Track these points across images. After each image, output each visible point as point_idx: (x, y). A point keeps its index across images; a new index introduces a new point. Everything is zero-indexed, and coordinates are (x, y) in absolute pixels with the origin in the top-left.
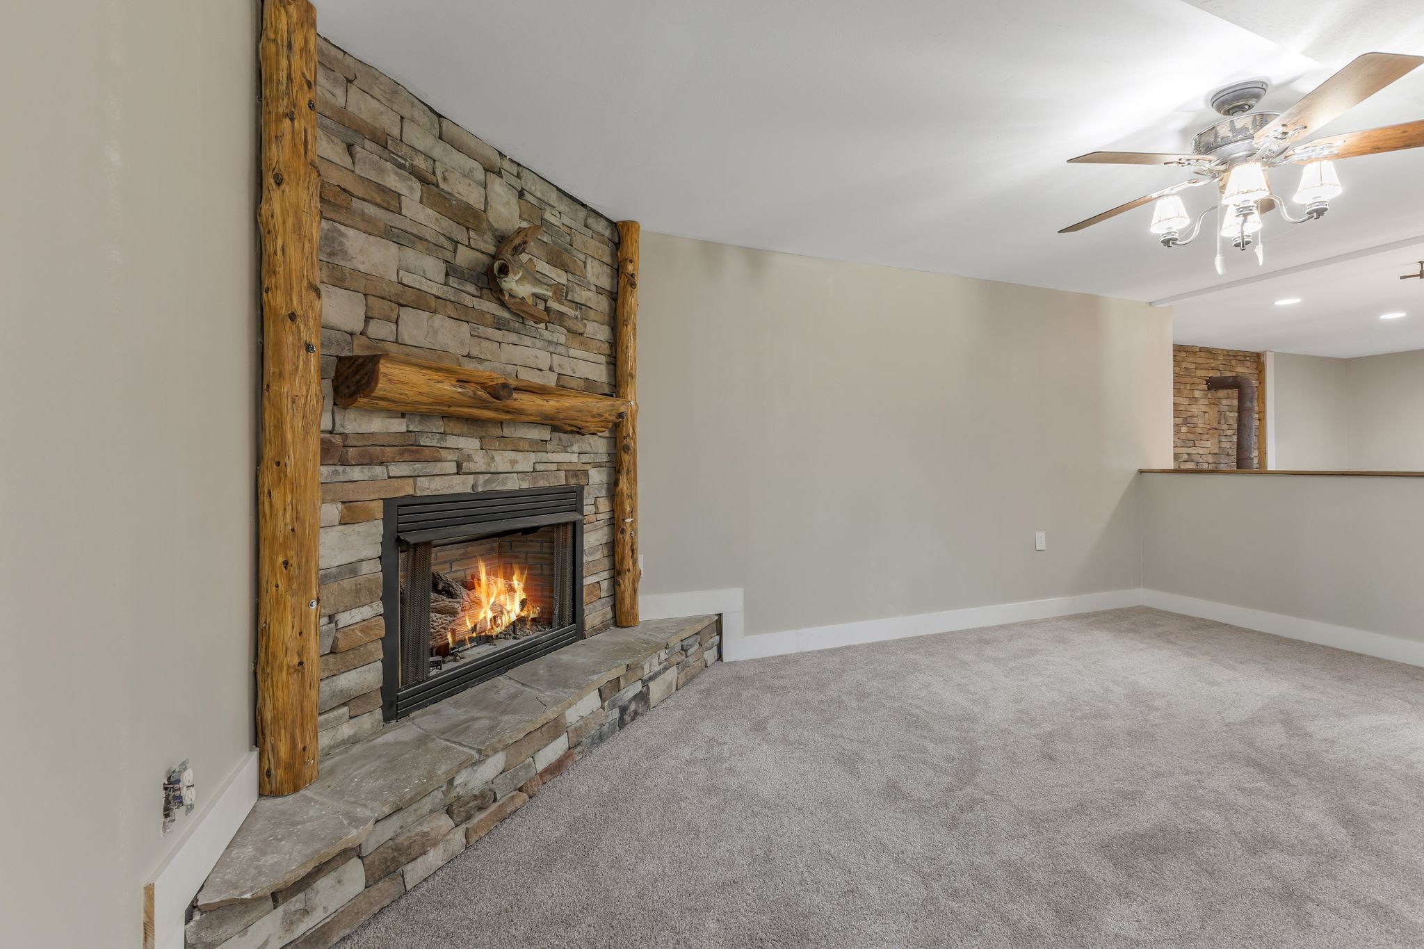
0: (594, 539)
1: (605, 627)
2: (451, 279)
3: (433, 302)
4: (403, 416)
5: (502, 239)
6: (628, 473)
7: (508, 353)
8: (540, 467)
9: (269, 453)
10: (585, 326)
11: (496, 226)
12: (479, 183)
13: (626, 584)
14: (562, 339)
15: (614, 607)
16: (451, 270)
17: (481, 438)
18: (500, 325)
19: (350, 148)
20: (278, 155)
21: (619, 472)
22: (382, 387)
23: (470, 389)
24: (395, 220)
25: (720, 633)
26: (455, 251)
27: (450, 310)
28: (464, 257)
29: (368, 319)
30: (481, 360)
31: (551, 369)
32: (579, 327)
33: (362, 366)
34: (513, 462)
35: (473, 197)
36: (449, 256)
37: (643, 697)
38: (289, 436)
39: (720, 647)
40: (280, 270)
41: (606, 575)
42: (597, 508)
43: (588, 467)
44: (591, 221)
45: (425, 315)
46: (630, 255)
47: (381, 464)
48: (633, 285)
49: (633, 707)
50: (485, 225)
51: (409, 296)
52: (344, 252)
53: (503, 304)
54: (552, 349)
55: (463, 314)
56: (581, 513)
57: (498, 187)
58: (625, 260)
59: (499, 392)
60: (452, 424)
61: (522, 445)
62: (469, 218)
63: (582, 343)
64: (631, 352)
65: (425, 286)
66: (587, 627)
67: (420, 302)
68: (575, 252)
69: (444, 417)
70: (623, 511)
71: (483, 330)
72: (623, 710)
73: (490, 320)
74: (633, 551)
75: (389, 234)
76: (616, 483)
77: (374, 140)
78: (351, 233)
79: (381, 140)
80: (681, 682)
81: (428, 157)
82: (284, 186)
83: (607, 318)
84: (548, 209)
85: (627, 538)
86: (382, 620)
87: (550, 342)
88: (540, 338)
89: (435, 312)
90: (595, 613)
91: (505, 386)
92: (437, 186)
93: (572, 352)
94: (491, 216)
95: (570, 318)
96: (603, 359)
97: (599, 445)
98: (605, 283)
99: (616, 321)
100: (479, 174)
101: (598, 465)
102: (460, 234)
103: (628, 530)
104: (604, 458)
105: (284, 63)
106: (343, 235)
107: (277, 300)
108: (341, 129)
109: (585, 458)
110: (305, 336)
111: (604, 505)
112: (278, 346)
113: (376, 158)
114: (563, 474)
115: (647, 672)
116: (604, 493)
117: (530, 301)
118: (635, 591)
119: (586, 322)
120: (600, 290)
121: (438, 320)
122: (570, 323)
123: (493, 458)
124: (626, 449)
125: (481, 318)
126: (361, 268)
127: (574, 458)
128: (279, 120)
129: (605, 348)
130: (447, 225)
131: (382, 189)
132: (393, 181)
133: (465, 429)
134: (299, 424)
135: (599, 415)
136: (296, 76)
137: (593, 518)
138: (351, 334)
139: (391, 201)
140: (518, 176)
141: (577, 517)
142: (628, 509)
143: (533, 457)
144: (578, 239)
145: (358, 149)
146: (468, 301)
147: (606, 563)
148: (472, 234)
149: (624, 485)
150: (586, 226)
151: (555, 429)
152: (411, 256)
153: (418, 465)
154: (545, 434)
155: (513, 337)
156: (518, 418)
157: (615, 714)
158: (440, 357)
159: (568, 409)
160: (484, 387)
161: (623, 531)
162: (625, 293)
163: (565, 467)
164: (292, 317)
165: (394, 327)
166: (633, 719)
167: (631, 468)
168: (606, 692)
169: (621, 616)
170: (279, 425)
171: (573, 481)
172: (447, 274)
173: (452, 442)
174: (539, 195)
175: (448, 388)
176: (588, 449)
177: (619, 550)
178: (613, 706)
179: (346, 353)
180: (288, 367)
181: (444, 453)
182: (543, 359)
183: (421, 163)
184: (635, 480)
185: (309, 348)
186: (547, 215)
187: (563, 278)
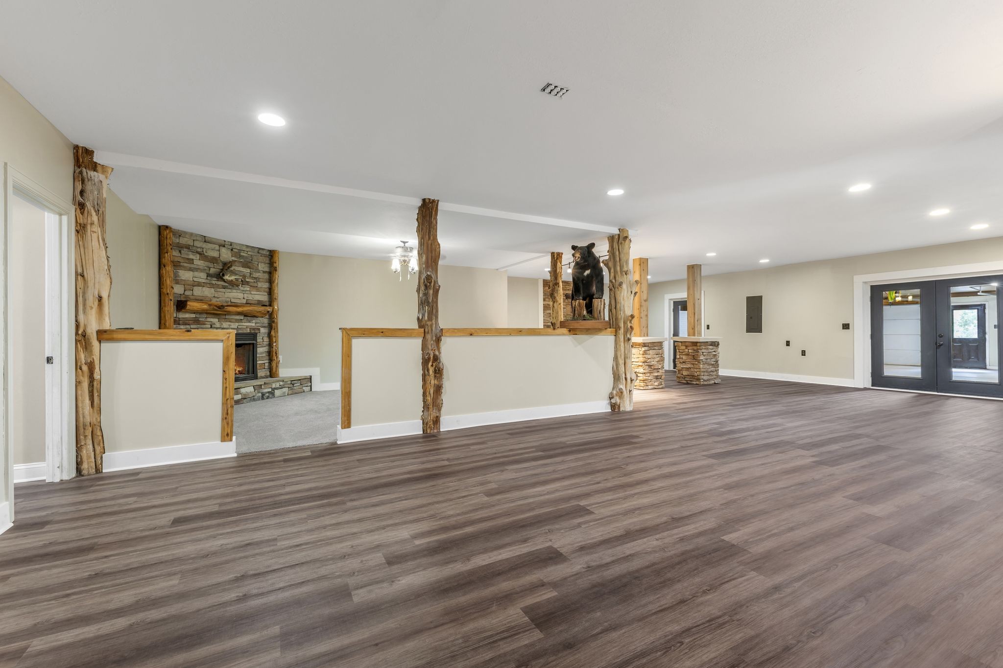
0: (261, 351)
1: (266, 377)
2: (208, 278)
3: (203, 284)
4: (194, 313)
5: (225, 264)
6: (274, 329)
7: (227, 295)
8: (239, 327)
9: (163, 322)
10: (258, 284)
11: (223, 260)
12: (217, 250)
13: (274, 364)
14: (248, 289)
15: (270, 372)
16: (208, 275)
17: (218, 319)
18: (224, 287)
19: (180, 251)
20: (164, 261)
21: (271, 329)
22: (188, 307)
23: (212, 307)
24: (192, 266)
25: (311, 382)
26: (210, 270)
27: (208, 286)
28: (212, 271)
29: (185, 291)
30: (218, 298)
31: (244, 298)
32: (255, 285)
33: (183, 303)
34: (230, 325)
35: (215, 254)
36: (208, 272)
37: (272, 393)
38: (167, 318)
39: (311, 386)
40: (165, 284)
41: (267, 361)
42: (263, 340)
43: (259, 327)
44: (260, 251)
45: (200, 288)
46: (275, 261)
47: (189, 325)
48: (276, 270)
49: (267, 395)
50: (219, 261)
51: (196, 283)
52: (178, 276)
53: (225, 282)
54: (244, 292)
55: (212, 286)
56: (256, 341)
57: (223, 250)
58: (273, 262)
59: (221, 307)
60: (209, 315)
61: (232, 321)
62: (214, 260)
63: (257, 290)
64: (276, 291)
65: (200, 280)
66: (258, 376)
67: (199, 284)
68: (253, 262)
69: (206, 313)
70: (273, 341)
71: (218, 290)
72: (263, 395)
73: (221, 286)
74: (276, 354)
75: (191, 269)
76: (270, 332)
77: (186, 248)
78: (180, 271)
79: (188, 247)
80: (290, 393)
81: (200, 248)
82: (166, 267)
83: (268, 280)
84: (242, 252)
85: (274, 349)
87: (243, 291)
88: (239, 289)
89: (204, 287)
90: (261, 373)
91: (222, 306)
92: (204, 254)
93: (252, 292)
94: (221, 259)
95: (252, 282)
96: (266, 294)
97: (265, 321)
98: (267, 269)
99: (271, 281)
100: (217, 247)
101: (264, 327)
102: (211, 265)
103: (274, 347)
104: (267, 325)
105: (165, 242)
106: (178, 272)
107: (164, 291)
108: (178, 248)
109: (258, 325)
110: (170, 298)
111: (266, 340)
112: (164, 300)
113: (187, 252)
114: (249, 329)
115: (274, 386)
116: (266, 336)
117: (234, 280)
118: (277, 366)
119: (258, 283)
120: (264, 272)
121: (204, 289)
122: (251, 284)
123: (222, 324)
124: (273, 322)
125: (218, 286)
126: (183, 279)
127: (254, 325)
128: (165, 253)
129: (267, 290)
130: (207, 264)
131: (188, 259)
132: (191, 257)
133: (213, 316)
134: (169, 316)
135: (260, 312)
136: (168, 244)
137: (261, 343)
138: (181, 295)
139: (191, 261)
140: (231, 245)
141: (255, 342)
142: (274, 340)
143: (237, 324)
144: (255, 258)
145: (182, 251)
146: (214, 282)
147: (267, 358)
148: (215, 265)
149: (273, 333)
150: (258, 253)
151: (245, 316)
152: (196, 274)
153: (198, 325)
154: (242, 317)
155: (229, 290)
156: (229, 313)
157: (260, 395)
158: (205, 298)
159: (246, 310)
160: (216, 306)
161: (272, 348)
162: (273, 273)
163: (250, 327)
164: (168, 294)
165: (192, 291)
166: (267, 398)
167: (276, 327)
168: (256, 387)
169: (272, 374)
170: (165, 316)
171: (253, 332)
172: (207, 276)
173: (209, 320)
174: (238, 248)
175: (205, 307)
176: (259, 322)
177: (271, 354)
178: (259, 393)
179: (179, 299)
180: (167, 304)
181: (206, 323)
182: (241, 295)
183: (199, 250)
184: (277, 332)
185: (171, 300)
186: (242, 254)
187: (248, 271)
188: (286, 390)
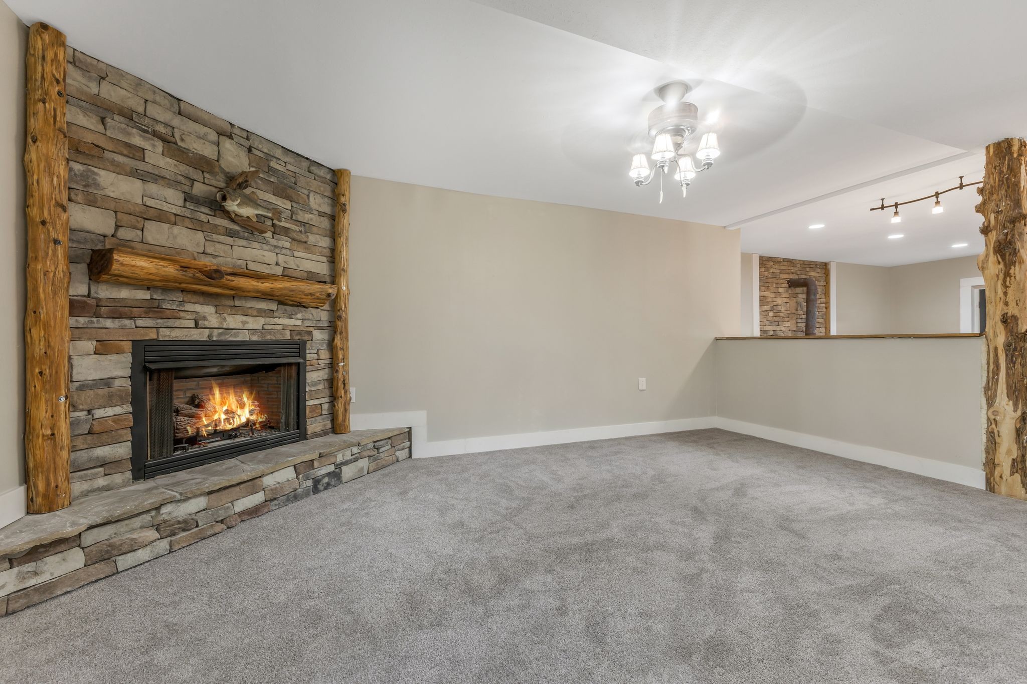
0: (315, 377)
1: (324, 433)
2: (188, 204)
3: (173, 218)
4: (148, 289)
5: (230, 178)
6: (341, 333)
7: (238, 252)
8: (266, 327)
9: (31, 305)
10: (308, 237)
11: (227, 170)
12: (213, 143)
13: (340, 406)
14: (287, 245)
15: (333, 421)
16: (188, 197)
17: (216, 306)
18: (231, 234)
19: (103, 120)
20: (35, 124)
21: (335, 333)
22: (115, 268)
23: (190, 273)
24: (140, 166)
25: (410, 440)
26: (192, 186)
27: (188, 223)
28: (199, 189)
29: (117, 227)
30: (215, 256)
31: (277, 264)
32: (303, 237)
33: (104, 255)
34: (244, 323)
35: (208, 151)
36: (187, 189)
37: (336, 475)
38: (42, 295)
39: (410, 448)
40: (36, 194)
41: (327, 400)
42: (319, 356)
43: (311, 329)
44: (313, 168)
45: (166, 226)
46: (342, 191)
47: (131, 318)
48: (344, 211)
49: (326, 480)
50: (217, 170)
51: (152, 213)
52: (97, 185)
53: (233, 221)
54: (277, 251)
55: (197, 226)
56: (304, 358)
57: (227, 144)
58: (339, 195)
59: (214, 275)
60: (189, 296)
61: (251, 312)
62: (204, 165)
63: (306, 248)
64: (344, 254)
65: (166, 207)
66: (309, 432)
67: (161, 217)
68: (299, 189)
69: (183, 291)
70: (338, 358)
71: (215, 237)
72: (317, 482)
73: (222, 230)
74: (344, 384)
75: (134, 174)
76: (333, 340)
77: (122, 113)
78: (102, 173)
79: (128, 115)
80: (371, 469)
81: (166, 125)
82: (38, 143)
83: (328, 232)
84: (274, 160)
85: (340, 376)
86: (131, 416)
87: (276, 247)
88: (267, 243)
89: (175, 224)
90: (314, 425)
91: (217, 271)
92: (176, 143)
93: (296, 254)
94: (223, 164)
95: (295, 231)
96: (325, 259)
97: (323, 316)
98: (327, 209)
99: (334, 234)
100: (213, 136)
101: (321, 328)
102: (196, 175)
103: (341, 370)
104: (326, 324)
105: (39, 69)
106: (96, 174)
107: (34, 212)
108: (94, 108)
109: (307, 323)
110: (53, 234)
111: (325, 355)
112: (35, 240)
113: (123, 126)
114: (288, 333)
115: (340, 458)
116: (325, 346)
117: (255, 220)
118: (346, 410)
119: (309, 234)
120: (321, 214)
121: (176, 230)
122: (295, 235)
123: (225, 319)
124: (339, 318)
125: (215, 229)
126: (112, 195)
127: (299, 323)
128: (35, 103)
129: (327, 252)
130: (183, 168)
131: (129, 146)
132: (137, 140)
133: (201, 299)
134: (50, 289)
135: (311, 294)
136: (48, 76)
137: (316, 362)
138: (105, 236)
139: (138, 153)
140: (248, 139)
141: (301, 360)
142: (341, 357)
143: (262, 321)
144: (302, 181)
145: (108, 120)
146: (203, 218)
147: (327, 392)
148: (206, 175)
149: (338, 341)
150: (309, 172)
151: (281, 303)
152: (153, 188)
153: (160, 321)
154: (273, 306)
155: (243, 242)
156: (238, 294)
157: (310, 483)
158: (179, 254)
159: (281, 289)
160: (201, 271)
161: (337, 371)
162: (339, 216)
163: (290, 328)
164: (43, 223)
165: (140, 233)
166: (326, 489)
167: (344, 330)
168: (301, 469)
169: (337, 426)
170: (36, 289)
171: (297, 338)
172: (185, 200)
173: (189, 307)
174: (265, 150)
175: (170, 270)
176: (311, 317)
177: (335, 383)
178: (307, 478)
179: (99, 247)
180: (41, 254)
181: (182, 314)
182: (270, 257)
183: (161, 129)
184: (347, 338)
185: (56, 242)
186: (273, 164)
187: (288, 205)
188: (364, 463)
